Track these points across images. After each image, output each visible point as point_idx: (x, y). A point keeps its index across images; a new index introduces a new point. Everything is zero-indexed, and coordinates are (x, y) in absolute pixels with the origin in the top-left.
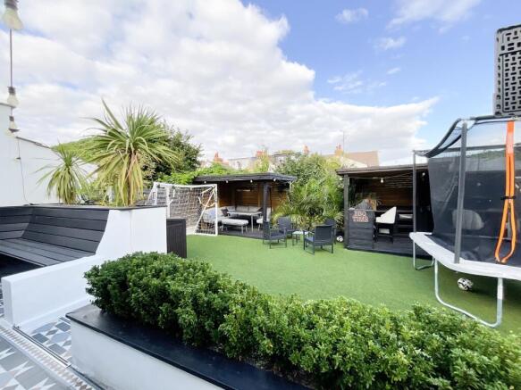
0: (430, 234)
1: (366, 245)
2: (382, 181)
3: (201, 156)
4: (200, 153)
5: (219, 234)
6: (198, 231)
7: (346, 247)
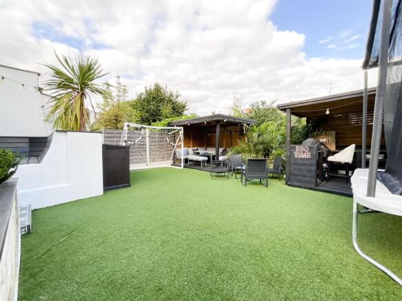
0: (384, 170)
1: (308, 182)
2: (328, 112)
3: (186, 110)
4: (187, 107)
5: (185, 167)
6: (172, 165)
7: (286, 184)
